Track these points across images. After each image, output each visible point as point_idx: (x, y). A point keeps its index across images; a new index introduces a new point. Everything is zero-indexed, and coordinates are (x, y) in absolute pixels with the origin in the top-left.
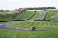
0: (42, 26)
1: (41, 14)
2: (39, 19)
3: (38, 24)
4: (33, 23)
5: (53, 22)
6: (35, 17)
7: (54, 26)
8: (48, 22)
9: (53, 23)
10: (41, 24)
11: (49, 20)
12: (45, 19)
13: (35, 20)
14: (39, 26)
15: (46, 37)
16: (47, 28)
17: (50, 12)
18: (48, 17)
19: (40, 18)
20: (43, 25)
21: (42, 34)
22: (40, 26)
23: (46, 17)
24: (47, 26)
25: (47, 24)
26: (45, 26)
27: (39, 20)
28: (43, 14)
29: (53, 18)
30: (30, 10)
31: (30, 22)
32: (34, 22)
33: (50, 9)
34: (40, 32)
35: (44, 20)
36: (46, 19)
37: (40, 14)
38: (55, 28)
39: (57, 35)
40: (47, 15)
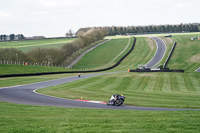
0: (158, 92)
1: (155, 50)
2: (146, 66)
3: (143, 83)
4: (127, 81)
5: (196, 77)
6: (133, 60)
8: (178, 75)
9: (195, 81)
10: (154, 82)
11: (183, 71)
12: (168, 66)
13: (135, 68)
14: (147, 90)
15: (173, 130)
16: (177, 97)
17: (185, 40)
18: (178, 60)
19: (152, 64)
20: (161, 87)
21: (159, 119)
22: (151, 91)
23: (172, 58)
25: (174, 84)
26: (167, 90)
27: (148, 70)
28: (161, 51)
29: (195, 64)
30: (115, 34)
31: (115, 78)
32: (129, 79)
33: (186, 31)
34: (152, 113)
35: (164, 69)
36: (170, 67)
37: (152, 48)
40: (176, 53)
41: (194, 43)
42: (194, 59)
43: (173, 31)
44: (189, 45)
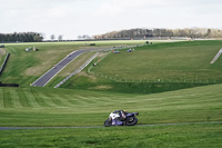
5: (32, 92)
7: (37, 108)
8: (12, 91)
9: (31, 97)
11: (17, 86)
16: (10, 114)
17: (19, 51)
18: (12, 74)
23: (5, 71)
24: (9, 109)
25: (8, 100)
29: (30, 77)
33: (20, 41)
36: (3, 80)
38: (39, 114)
39: (41, 143)
41: (29, 55)
42: (30, 72)
43: (6, 41)
44: (24, 56)
